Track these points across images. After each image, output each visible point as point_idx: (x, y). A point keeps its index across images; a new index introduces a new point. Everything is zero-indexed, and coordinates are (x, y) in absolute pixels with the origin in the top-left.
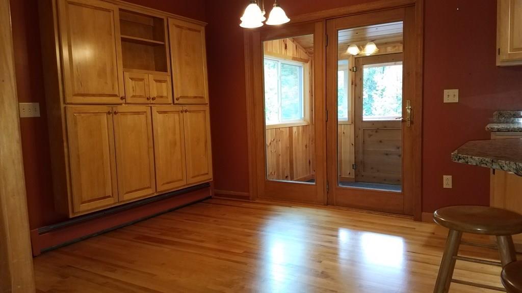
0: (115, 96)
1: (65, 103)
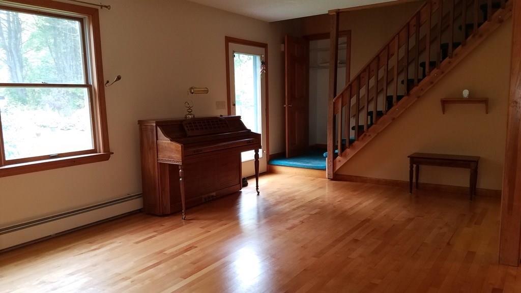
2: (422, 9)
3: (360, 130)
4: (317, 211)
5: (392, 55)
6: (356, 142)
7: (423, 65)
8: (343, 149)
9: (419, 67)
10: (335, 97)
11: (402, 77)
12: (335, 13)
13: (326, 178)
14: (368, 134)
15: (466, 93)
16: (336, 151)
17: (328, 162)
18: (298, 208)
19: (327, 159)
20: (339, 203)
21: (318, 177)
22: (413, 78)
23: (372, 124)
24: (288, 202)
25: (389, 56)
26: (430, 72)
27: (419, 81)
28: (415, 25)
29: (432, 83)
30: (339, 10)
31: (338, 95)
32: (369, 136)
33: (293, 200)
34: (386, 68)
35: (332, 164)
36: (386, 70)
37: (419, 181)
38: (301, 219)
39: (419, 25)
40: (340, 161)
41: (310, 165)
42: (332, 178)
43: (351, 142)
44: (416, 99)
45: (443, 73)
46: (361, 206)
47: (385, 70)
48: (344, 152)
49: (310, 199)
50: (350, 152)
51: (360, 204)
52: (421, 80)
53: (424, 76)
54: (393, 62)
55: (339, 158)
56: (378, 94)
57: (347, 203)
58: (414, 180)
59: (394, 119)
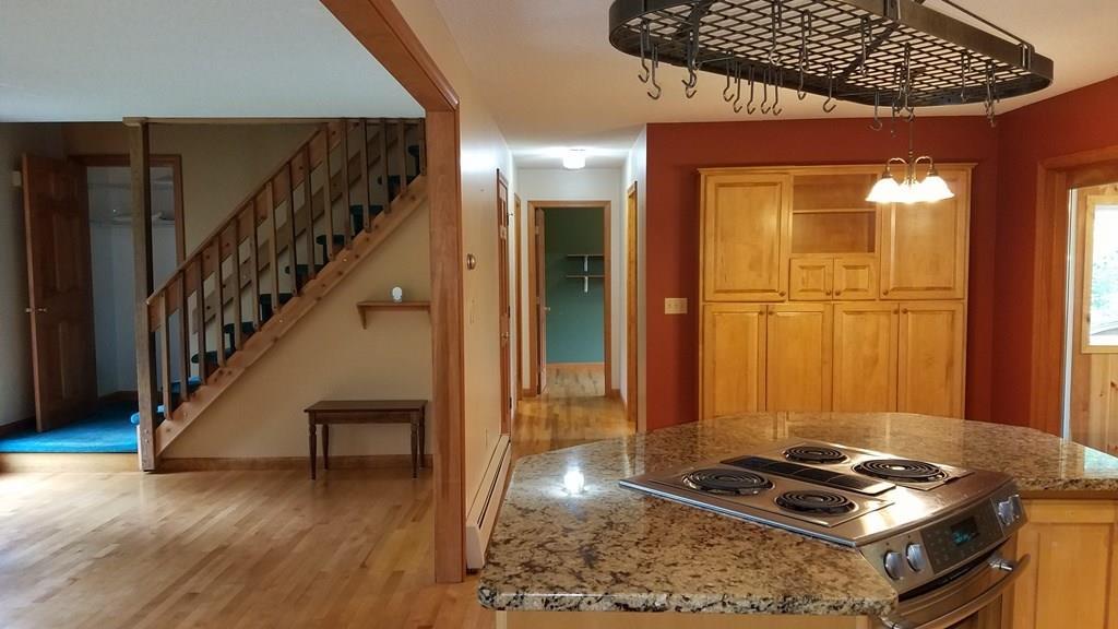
0: (773, 291)
1: (704, 300)
2: (311, 139)
3: (209, 363)
4: (112, 547)
5: (264, 218)
6: (202, 388)
7: (322, 240)
8: (175, 403)
9: (316, 245)
10: (148, 296)
11: (286, 261)
12: (138, 125)
13: (138, 470)
14: (226, 370)
15: (397, 293)
16: (160, 409)
17: (142, 435)
18: (65, 549)
19: (138, 427)
20: (164, 522)
21: (118, 470)
22: (305, 263)
23: (233, 350)
24: (39, 540)
25: (258, 220)
26: (336, 253)
27: (318, 269)
28: (301, 168)
29: (340, 273)
30: (147, 118)
31: (156, 291)
32: (230, 373)
33: (57, 531)
34: (253, 243)
35: (151, 437)
36: (254, 247)
37: (329, 455)
38: (71, 573)
39: (309, 168)
40: (168, 430)
41: (98, 444)
42: (152, 468)
43: (192, 388)
44: (315, 302)
45: (357, 257)
46: (211, 523)
47: (251, 245)
48: (177, 411)
49: (97, 525)
50: (190, 410)
51: (210, 517)
52: (322, 267)
53: (326, 261)
54: (266, 232)
55: (166, 424)
56: (241, 291)
57: (183, 521)
58: (320, 453)
59: (276, 340)
